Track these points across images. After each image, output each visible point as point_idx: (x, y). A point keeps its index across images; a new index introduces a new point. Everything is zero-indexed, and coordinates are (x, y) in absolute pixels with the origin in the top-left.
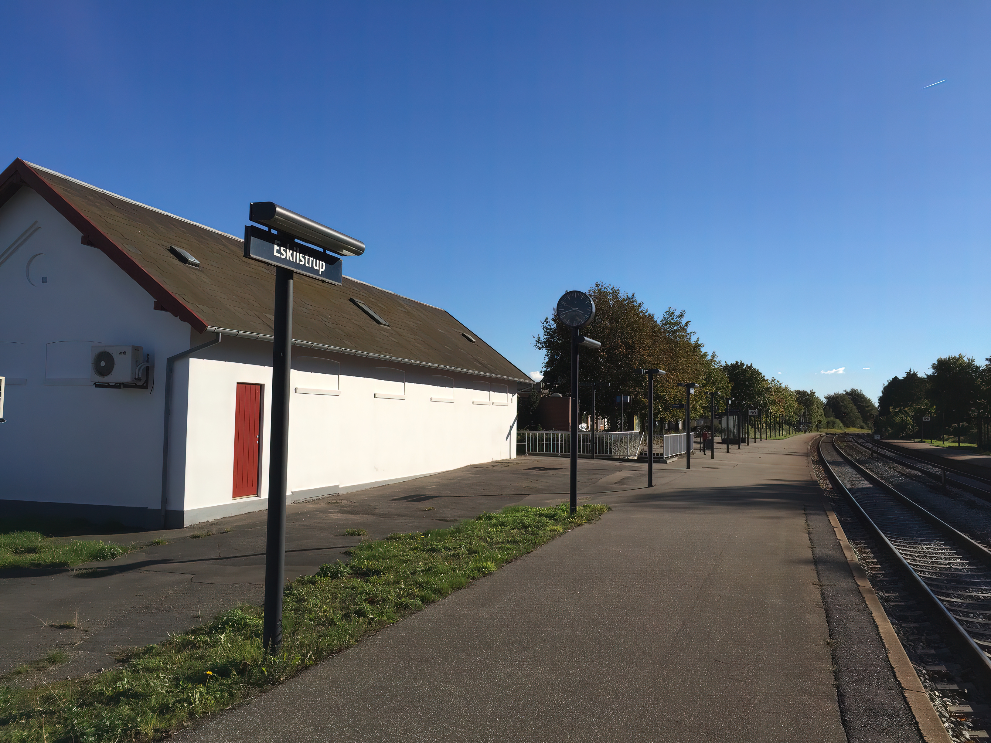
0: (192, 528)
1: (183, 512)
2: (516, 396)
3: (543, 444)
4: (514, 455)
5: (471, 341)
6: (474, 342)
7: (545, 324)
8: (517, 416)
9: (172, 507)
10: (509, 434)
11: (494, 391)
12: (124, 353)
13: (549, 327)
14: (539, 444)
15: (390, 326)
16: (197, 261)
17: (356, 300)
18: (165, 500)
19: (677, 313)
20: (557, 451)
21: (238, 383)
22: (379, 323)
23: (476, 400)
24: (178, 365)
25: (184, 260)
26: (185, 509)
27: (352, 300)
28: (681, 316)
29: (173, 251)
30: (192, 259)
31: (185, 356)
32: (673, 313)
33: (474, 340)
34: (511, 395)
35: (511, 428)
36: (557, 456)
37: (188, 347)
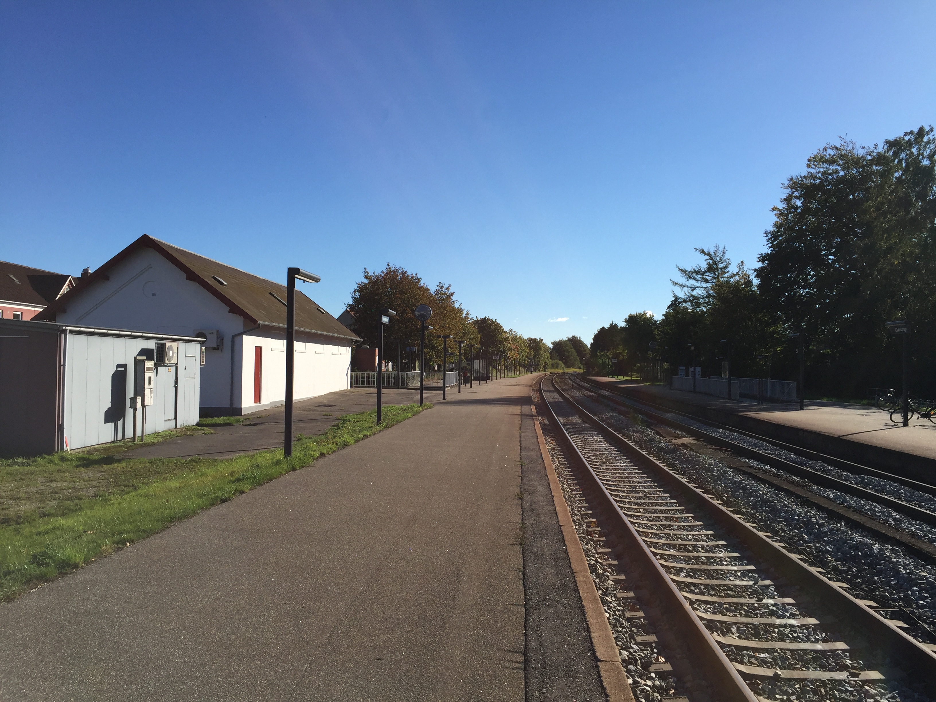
1: (242, 409)
2: (351, 348)
4: (349, 388)
5: (323, 313)
6: (325, 314)
8: (351, 362)
9: (235, 406)
10: (347, 373)
11: (342, 346)
17: (272, 293)
18: (232, 403)
19: (445, 286)
20: (374, 384)
21: (256, 347)
23: (333, 352)
24: (237, 339)
25: (222, 284)
26: (242, 407)
28: (448, 289)
29: (214, 278)
30: (225, 283)
31: (241, 334)
32: (442, 286)
34: (349, 348)
35: (348, 369)
37: (242, 330)
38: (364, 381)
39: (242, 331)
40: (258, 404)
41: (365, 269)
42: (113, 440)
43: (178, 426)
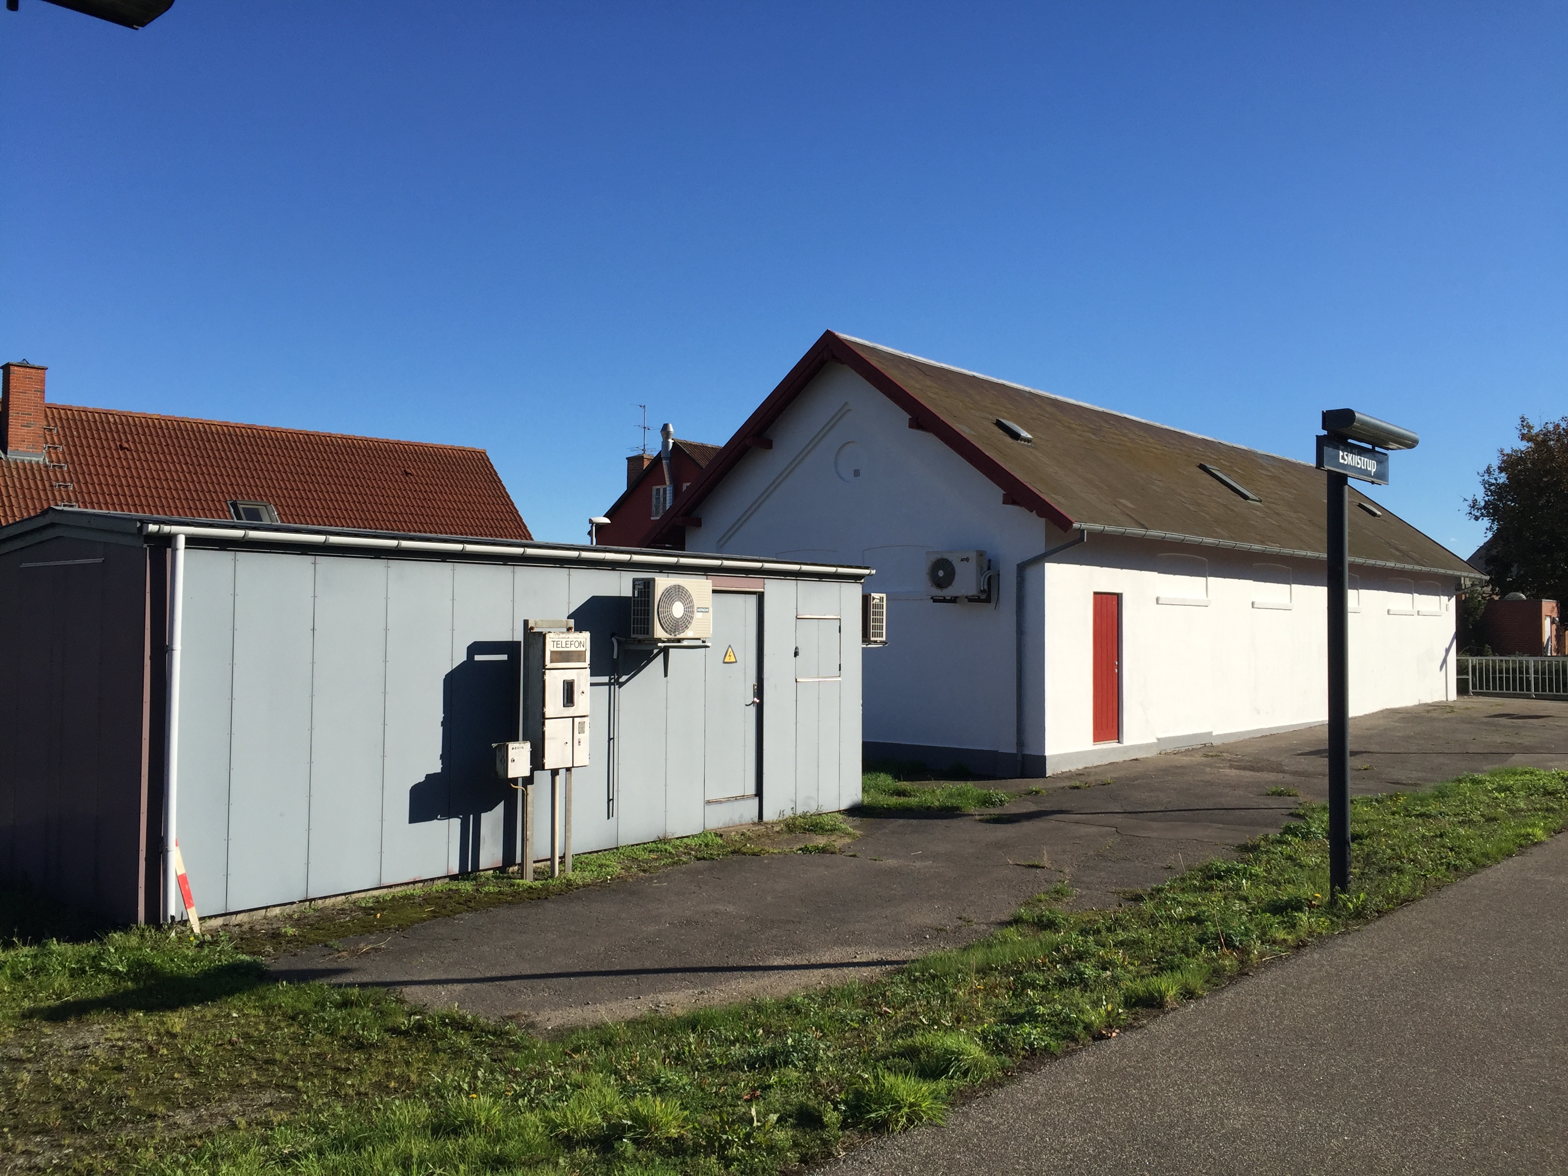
0: (1056, 777)
1: (1044, 758)
2: (1454, 599)
3: (1501, 678)
4: (1453, 695)
5: (1374, 514)
6: (1379, 516)
7: (1486, 477)
8: (1456, 633)
9: (1031, 751)
10: (1445, 661)
11: (1421, 592)
12: (967, 560)
13: (1493, 481)
14: (1494, 679)
15: (1261, 501)
16: (1029, 436)
17: (1208, 466)
18: (1021, 743)
20: (1529, 689)
21: (1095, 593)
22: (1246, 497)
23: (1394, 608)
24: (1030, 572)
25: (1016, 436)
26: (1047, 754)
27: (1202, 467)
29: (999, 424)
30: (1025, 434)
31: (1039, 560)
33: (1379, 513)
34: (1446, 598)
35: (1448, 651)
36: (1528, 697)
37: (1041, 549)
38: (1508, 679)
39: (1043, 551)
40: (1113, 745)
41: (1523, 419)
42: (455, 869)
43: (769, 815)
